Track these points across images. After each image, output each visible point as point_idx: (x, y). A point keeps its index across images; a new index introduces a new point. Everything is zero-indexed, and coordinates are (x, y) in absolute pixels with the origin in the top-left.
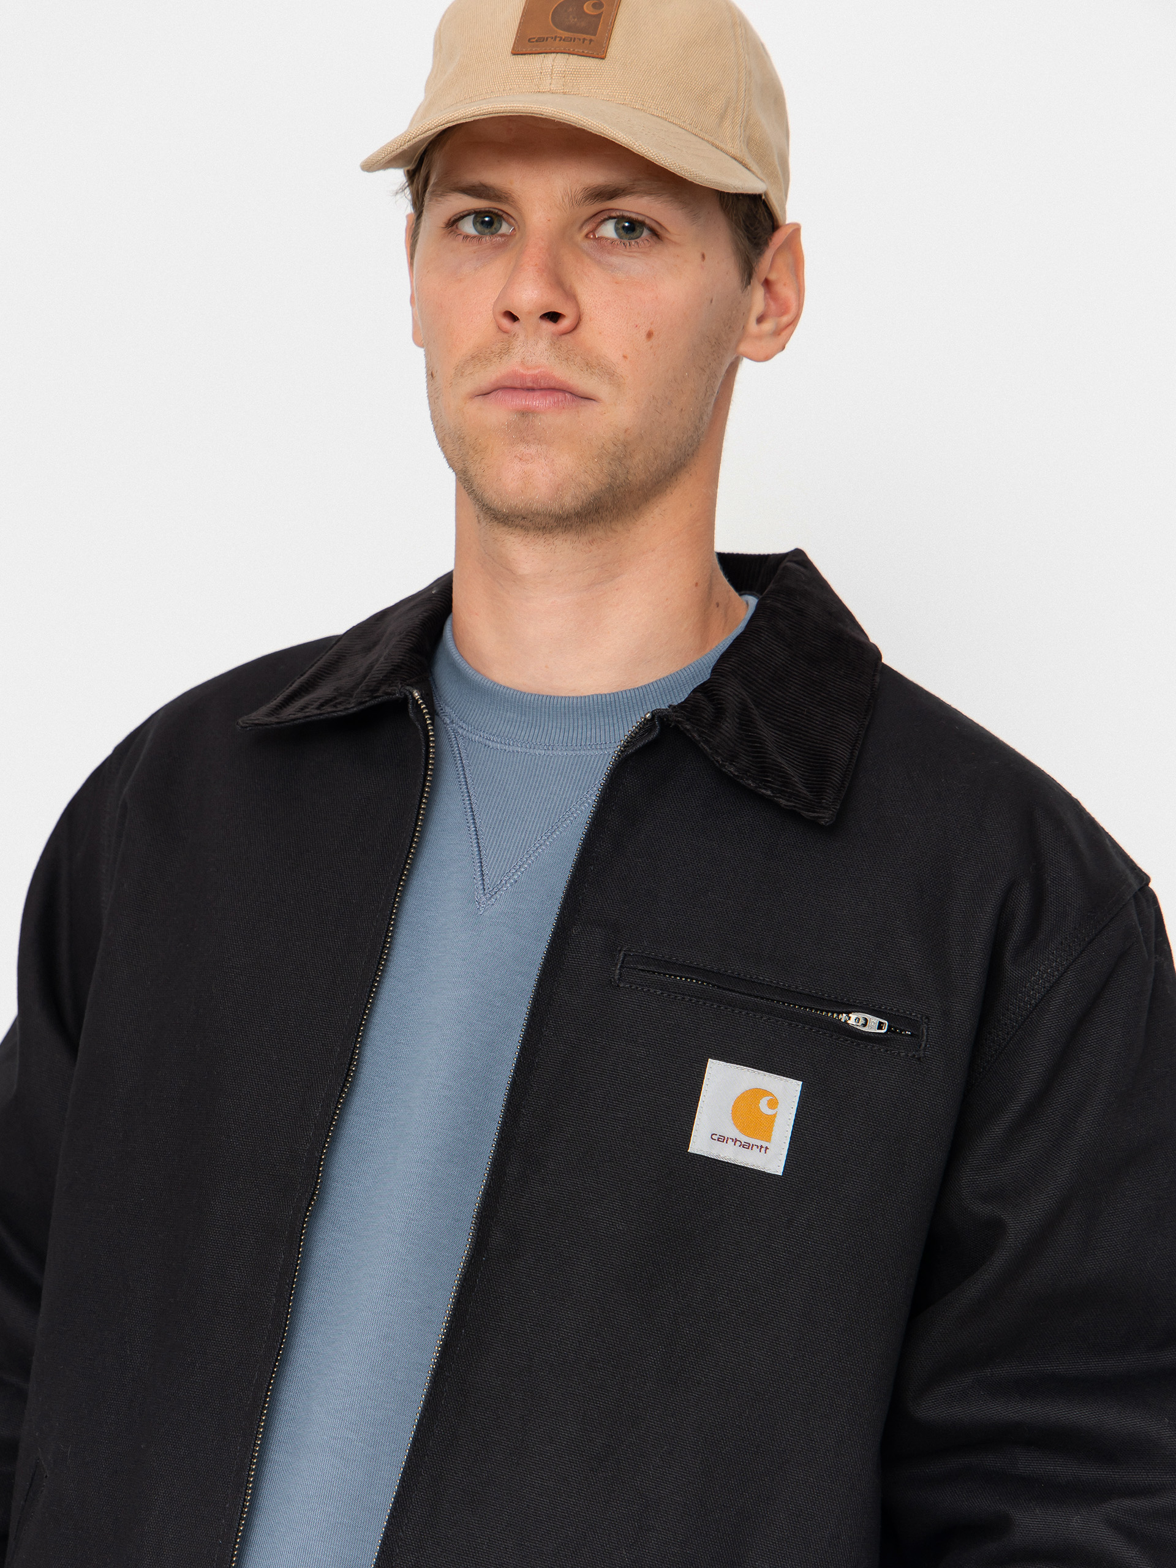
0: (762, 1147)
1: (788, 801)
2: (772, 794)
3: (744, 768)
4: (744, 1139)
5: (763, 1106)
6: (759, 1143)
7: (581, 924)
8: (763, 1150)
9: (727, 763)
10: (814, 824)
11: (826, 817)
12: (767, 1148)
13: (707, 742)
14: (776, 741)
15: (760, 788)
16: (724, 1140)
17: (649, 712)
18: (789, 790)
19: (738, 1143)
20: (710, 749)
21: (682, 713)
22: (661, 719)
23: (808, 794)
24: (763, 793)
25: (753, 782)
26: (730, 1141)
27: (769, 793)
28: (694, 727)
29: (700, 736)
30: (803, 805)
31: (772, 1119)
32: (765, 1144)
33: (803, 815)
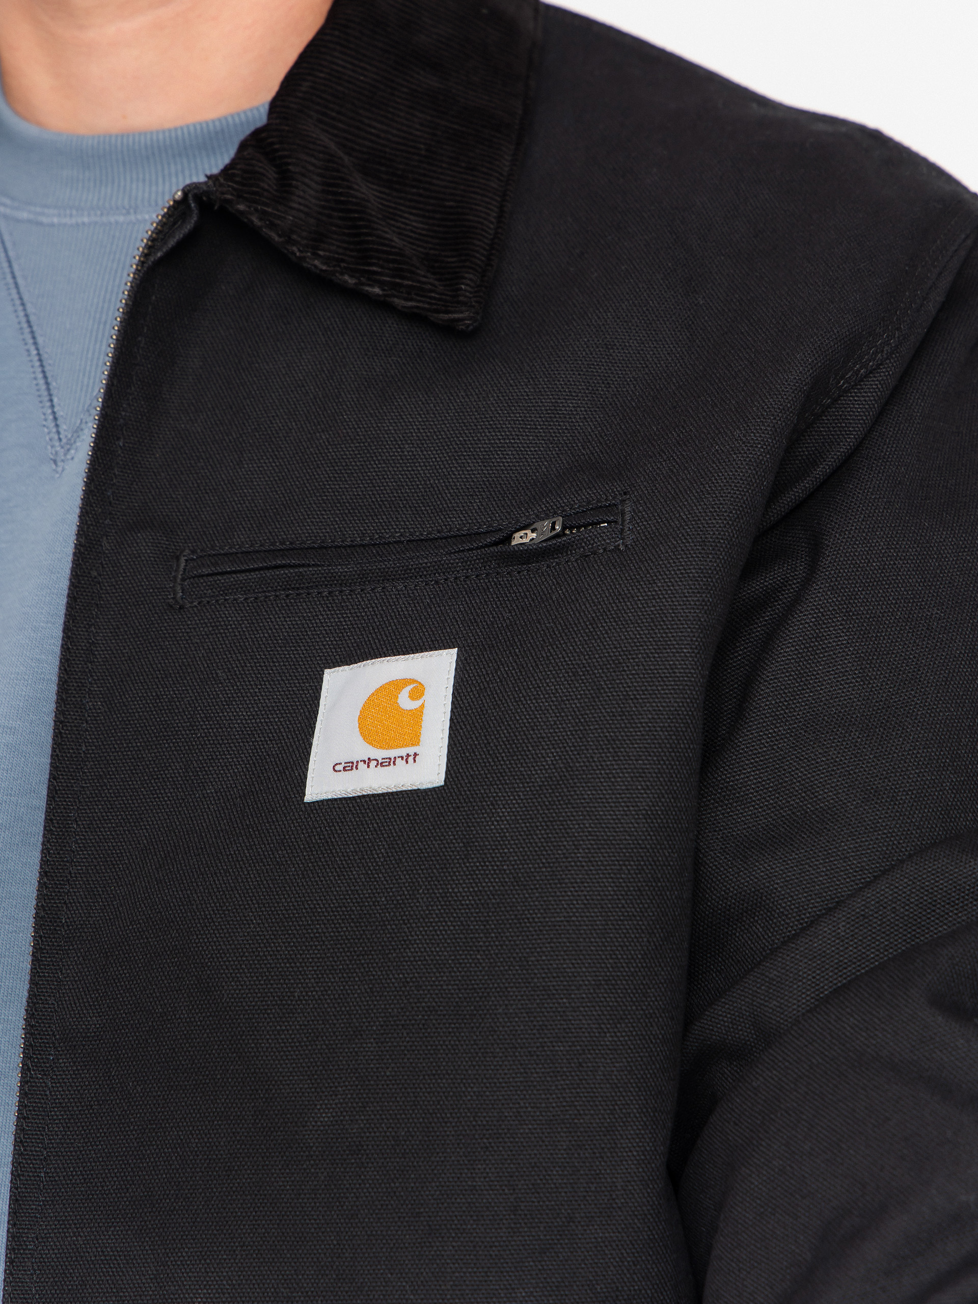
0: (408, 755)
1: (406, 299)
2: (381, 293)
3: (336, 256)
4: (380, 754)
5: (405, 701)
6: (403, 752)
7: (116, 532)
8: (411, 759)
9: (309, 254)
10: (449, 330)
11: (463, 316)
12: (415, 755)
13: (272, 226)
14: (382, 204)
15: (363, 284)
16: (352, 766)
17: (178, 191)
18: (406, 282)
19: (373, 763)
20: (280, 236)
21: (229, 186)
22: (198, 198)
23: (436, 283)
24: (367, 291)
25: (351, 276)
26: (361, 764)
27: (377, 290)
28: (249, 207)
29: (261, 219)
30: (429, 303)
31: (417, 715)
32: (411, 750)
33: (432, 319)
